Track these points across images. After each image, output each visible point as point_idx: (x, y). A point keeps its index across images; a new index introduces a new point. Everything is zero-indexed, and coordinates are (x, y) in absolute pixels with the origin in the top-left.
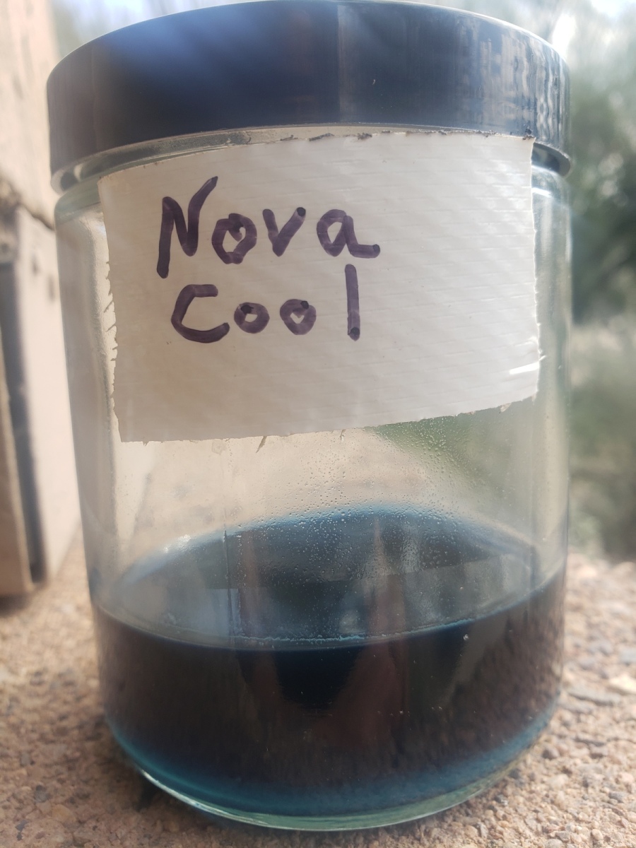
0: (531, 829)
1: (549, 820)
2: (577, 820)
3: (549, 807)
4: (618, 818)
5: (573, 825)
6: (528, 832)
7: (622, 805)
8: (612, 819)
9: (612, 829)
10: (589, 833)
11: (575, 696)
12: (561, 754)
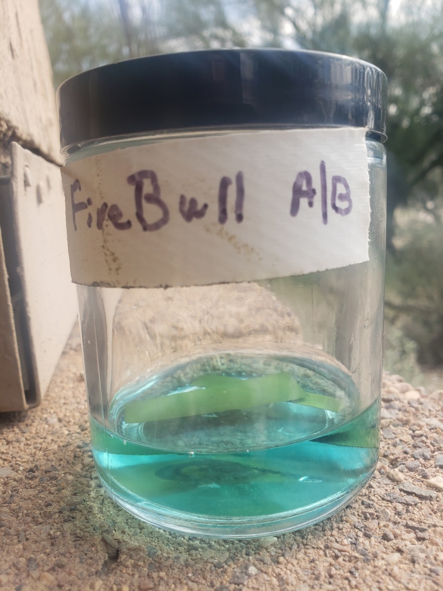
3: (387, 578)
4: (436, 587)
7: (439, 577)
11: (405, 492)
12: (395, 537)
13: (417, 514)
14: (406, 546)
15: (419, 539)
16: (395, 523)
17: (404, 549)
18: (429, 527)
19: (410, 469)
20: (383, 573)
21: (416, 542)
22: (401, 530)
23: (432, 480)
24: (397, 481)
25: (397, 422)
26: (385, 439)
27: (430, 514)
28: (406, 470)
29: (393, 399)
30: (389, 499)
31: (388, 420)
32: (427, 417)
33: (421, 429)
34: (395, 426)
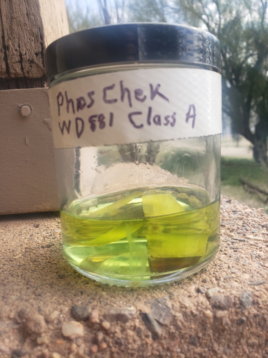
0: (212, 265)
1: (217, 263)
2: (225, 263)
3: (218, 261)
4: (237, 263)
5: (224, 264)
6: (210, 265)
7: (239, 261)
8: (235, 264)
9: (234, 265)
10: (228, 265)
11: (233, 239)
12: (225, 251)
13: (236, 245)
14: (228, 253)
15: (235, 251)
16: (226, 247)
17: (227, 253)
18: (240, 248)
19: (239, 233)
20: (217, 259)
21: (233, 252)
22: (228, 249)
23: (247, 236)
24: (231, 236)
25: (237, 219)
26: (230, 224)
27: (243, 245)
28: (236, 233)
29: (238, 211)
30: (226, 241)
31: (233, 218)
32: (253, 218)
33: (248, 221)
34: (236, 220)
